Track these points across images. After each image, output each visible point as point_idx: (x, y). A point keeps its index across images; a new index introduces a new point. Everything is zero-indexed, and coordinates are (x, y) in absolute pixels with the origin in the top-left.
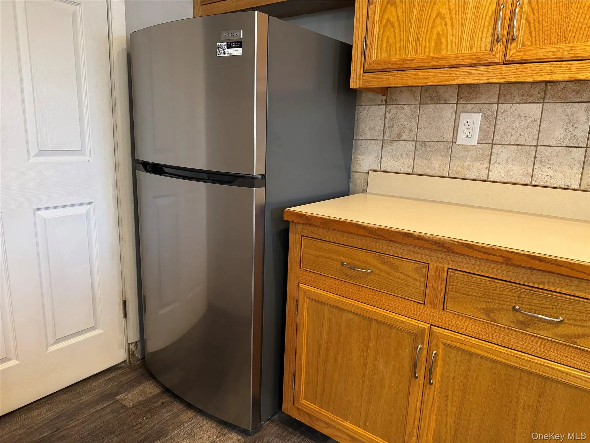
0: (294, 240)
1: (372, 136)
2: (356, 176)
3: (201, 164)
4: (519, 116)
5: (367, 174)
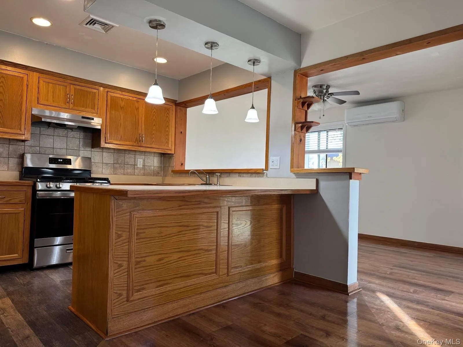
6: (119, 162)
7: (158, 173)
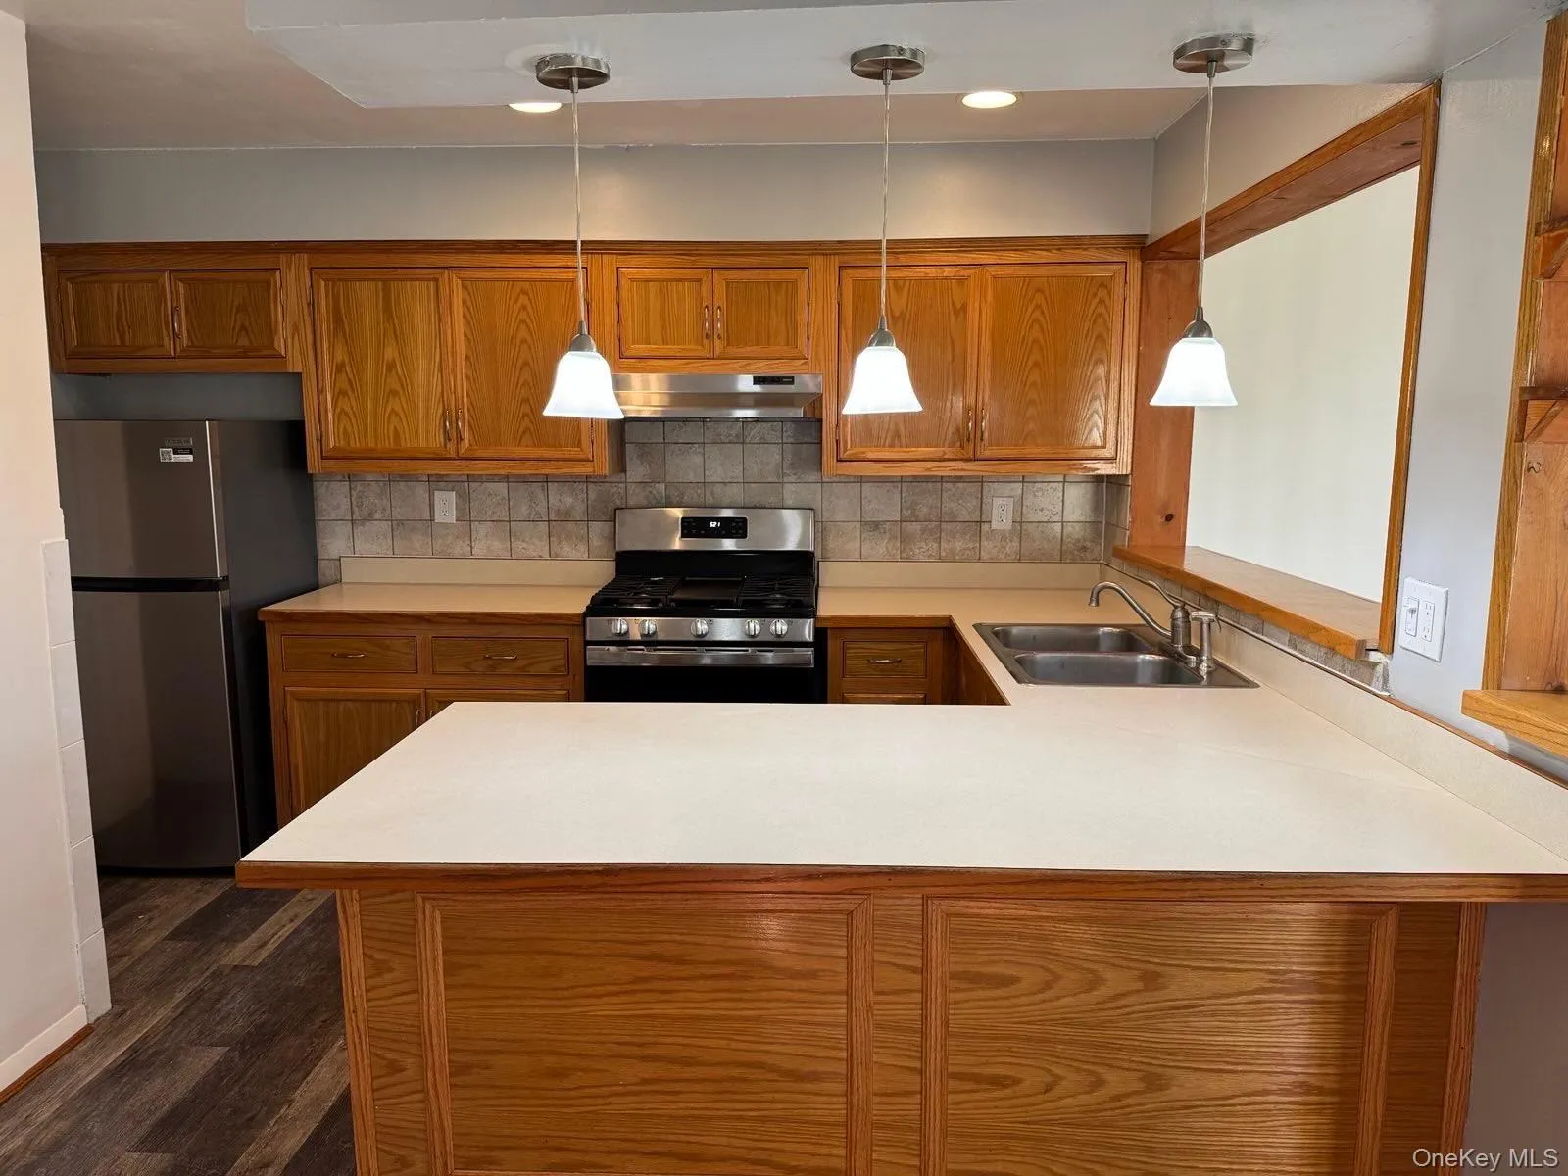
0: (273, 641)
1: (337, 516)
2: (322, 564)
3: (125, 570)
4: (490, 494)
5: (337, 562)
6: (921, 516)
7: (1084, 548)
